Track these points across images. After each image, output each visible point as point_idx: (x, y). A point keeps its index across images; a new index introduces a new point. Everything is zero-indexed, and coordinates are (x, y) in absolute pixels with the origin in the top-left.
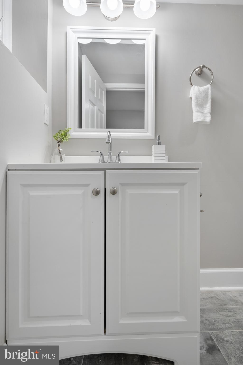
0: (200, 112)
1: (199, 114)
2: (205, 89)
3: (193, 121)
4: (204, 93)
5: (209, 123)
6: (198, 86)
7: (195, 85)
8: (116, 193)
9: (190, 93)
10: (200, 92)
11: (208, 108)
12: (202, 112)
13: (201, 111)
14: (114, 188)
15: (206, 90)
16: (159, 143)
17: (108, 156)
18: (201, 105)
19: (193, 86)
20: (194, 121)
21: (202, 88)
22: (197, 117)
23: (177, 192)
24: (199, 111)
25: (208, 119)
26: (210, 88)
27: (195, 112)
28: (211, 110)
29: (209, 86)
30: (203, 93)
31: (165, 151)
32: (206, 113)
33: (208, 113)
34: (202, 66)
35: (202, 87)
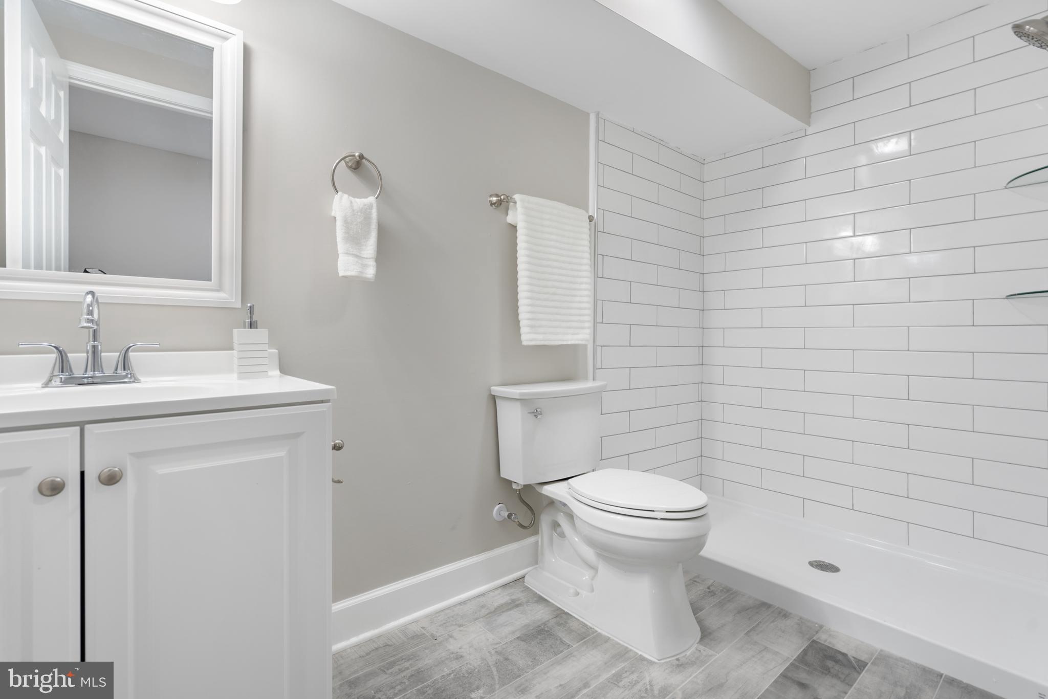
0: (353, 254)
1: (351, 259)
2: (365, 205)
3: (338, 273)
4: (362, 215)
5: (372, 281)
6: (349, 195)
7: (344, 192)
8: (118, 478)
9: (333, 208)
10: (353, 211)
11: (370, 248)
12: (358, 254)
13: (356, 253)
14: (110, 470)
15: (367, 209)
16: (252, 325)
17: (85, 354)
18: (355, 239)
19: (340, 193)
20: (341, 273)
21: (360, 202)
22: (346, 266)
23: (281, 453)
24: (351, 252)
25: (370, 272)
26: (375, 206)
27: (343, 253)
28: (376, 253)
29: (372, 199)
30: (359, 214)
31: (267, 345)
32: (367, 258)
33: (370, 258)
34: (357, 154)
35: (358, 200)
